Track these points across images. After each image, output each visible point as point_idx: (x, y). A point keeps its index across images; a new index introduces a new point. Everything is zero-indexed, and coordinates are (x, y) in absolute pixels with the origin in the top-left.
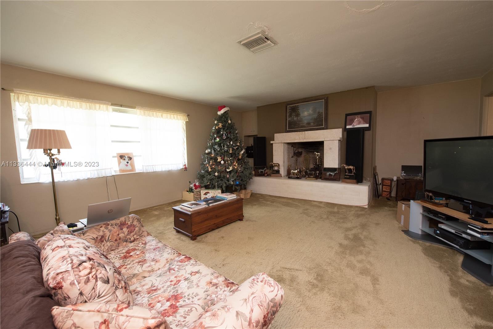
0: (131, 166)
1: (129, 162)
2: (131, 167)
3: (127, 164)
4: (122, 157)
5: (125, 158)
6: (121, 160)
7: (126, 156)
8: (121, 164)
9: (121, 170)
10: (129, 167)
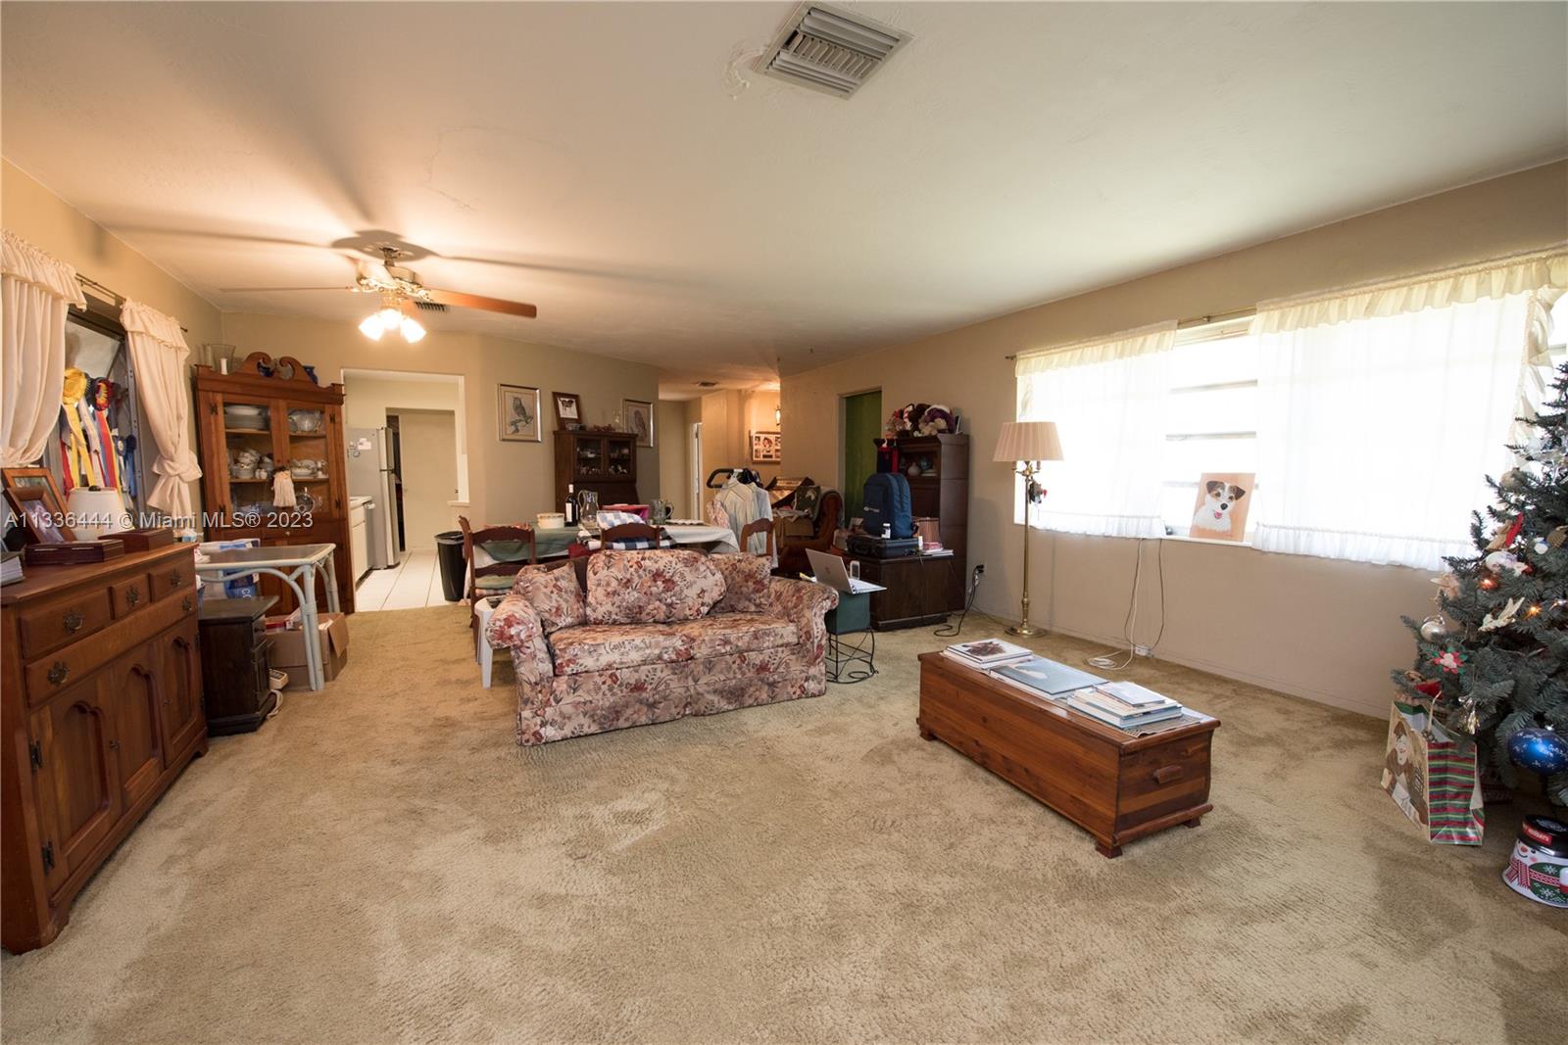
0: (1231, 519)
1: (1231, 505)
2: (1229, 521)
3: (1220, 510)
4: (1213, 486)
5: (1221, 491)
6: (1208, 496)
7: (1227, 486)
8: (1204, 508)
9: (1197, 530)
10: (1225, 524)
